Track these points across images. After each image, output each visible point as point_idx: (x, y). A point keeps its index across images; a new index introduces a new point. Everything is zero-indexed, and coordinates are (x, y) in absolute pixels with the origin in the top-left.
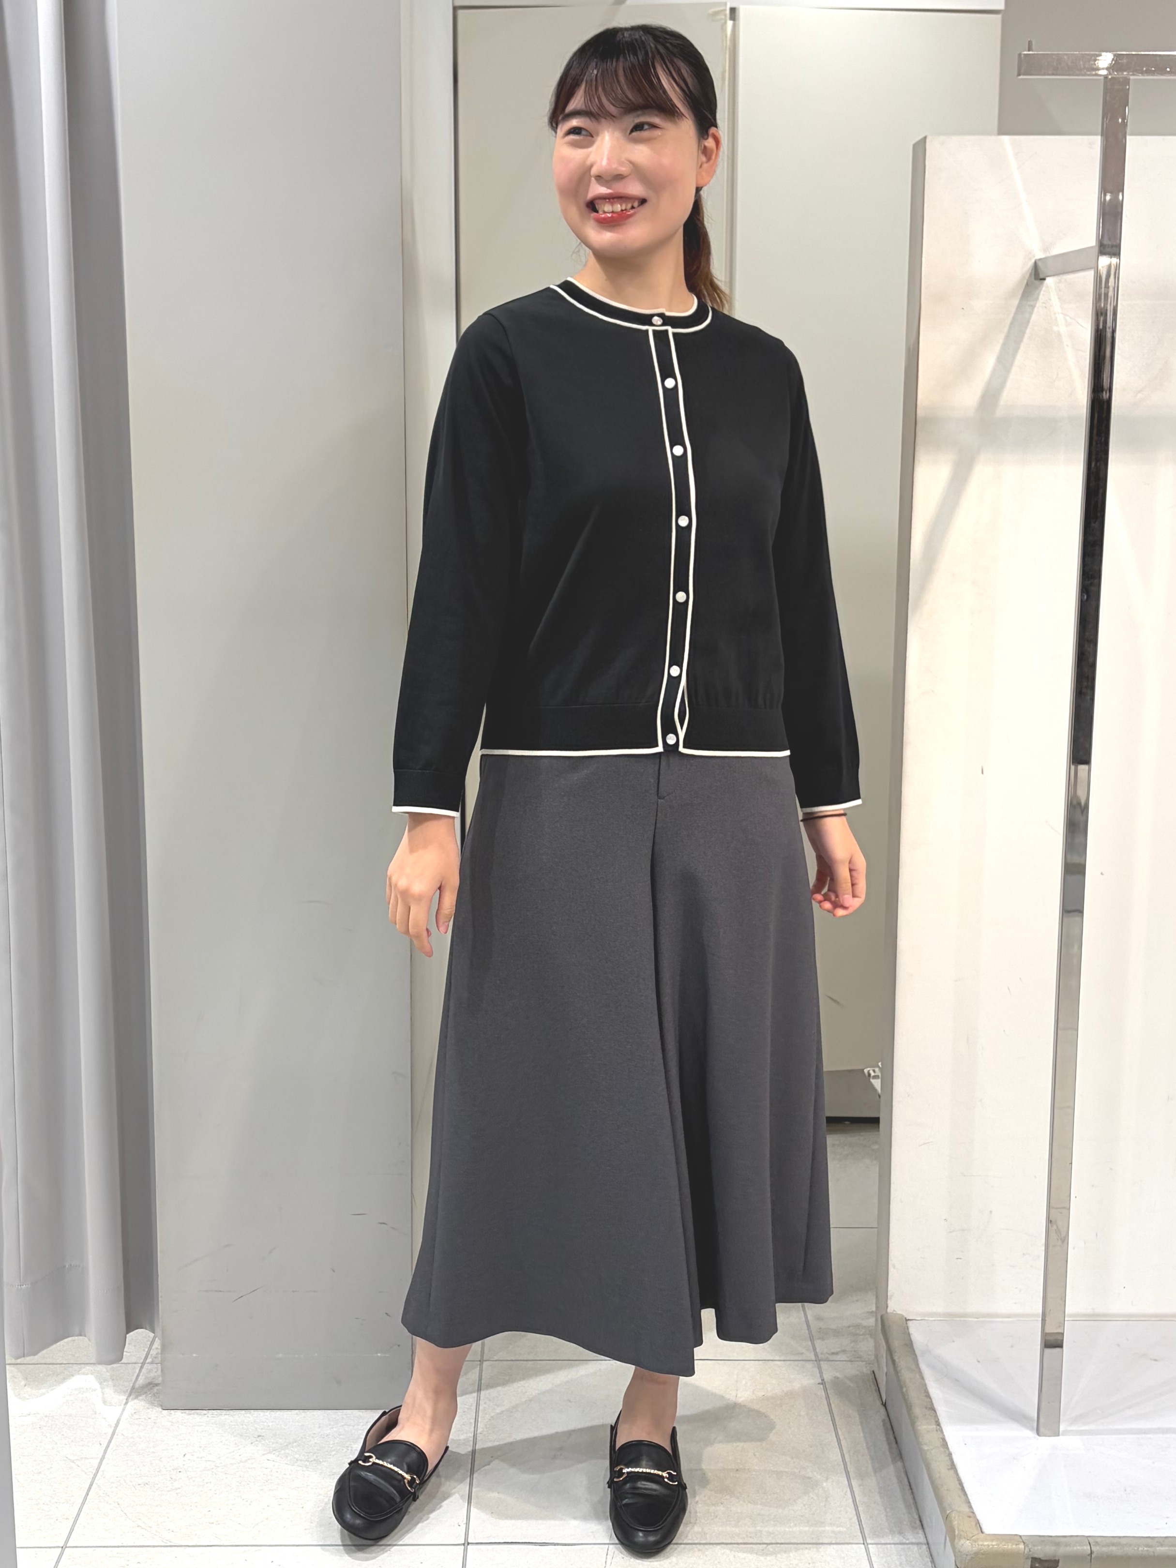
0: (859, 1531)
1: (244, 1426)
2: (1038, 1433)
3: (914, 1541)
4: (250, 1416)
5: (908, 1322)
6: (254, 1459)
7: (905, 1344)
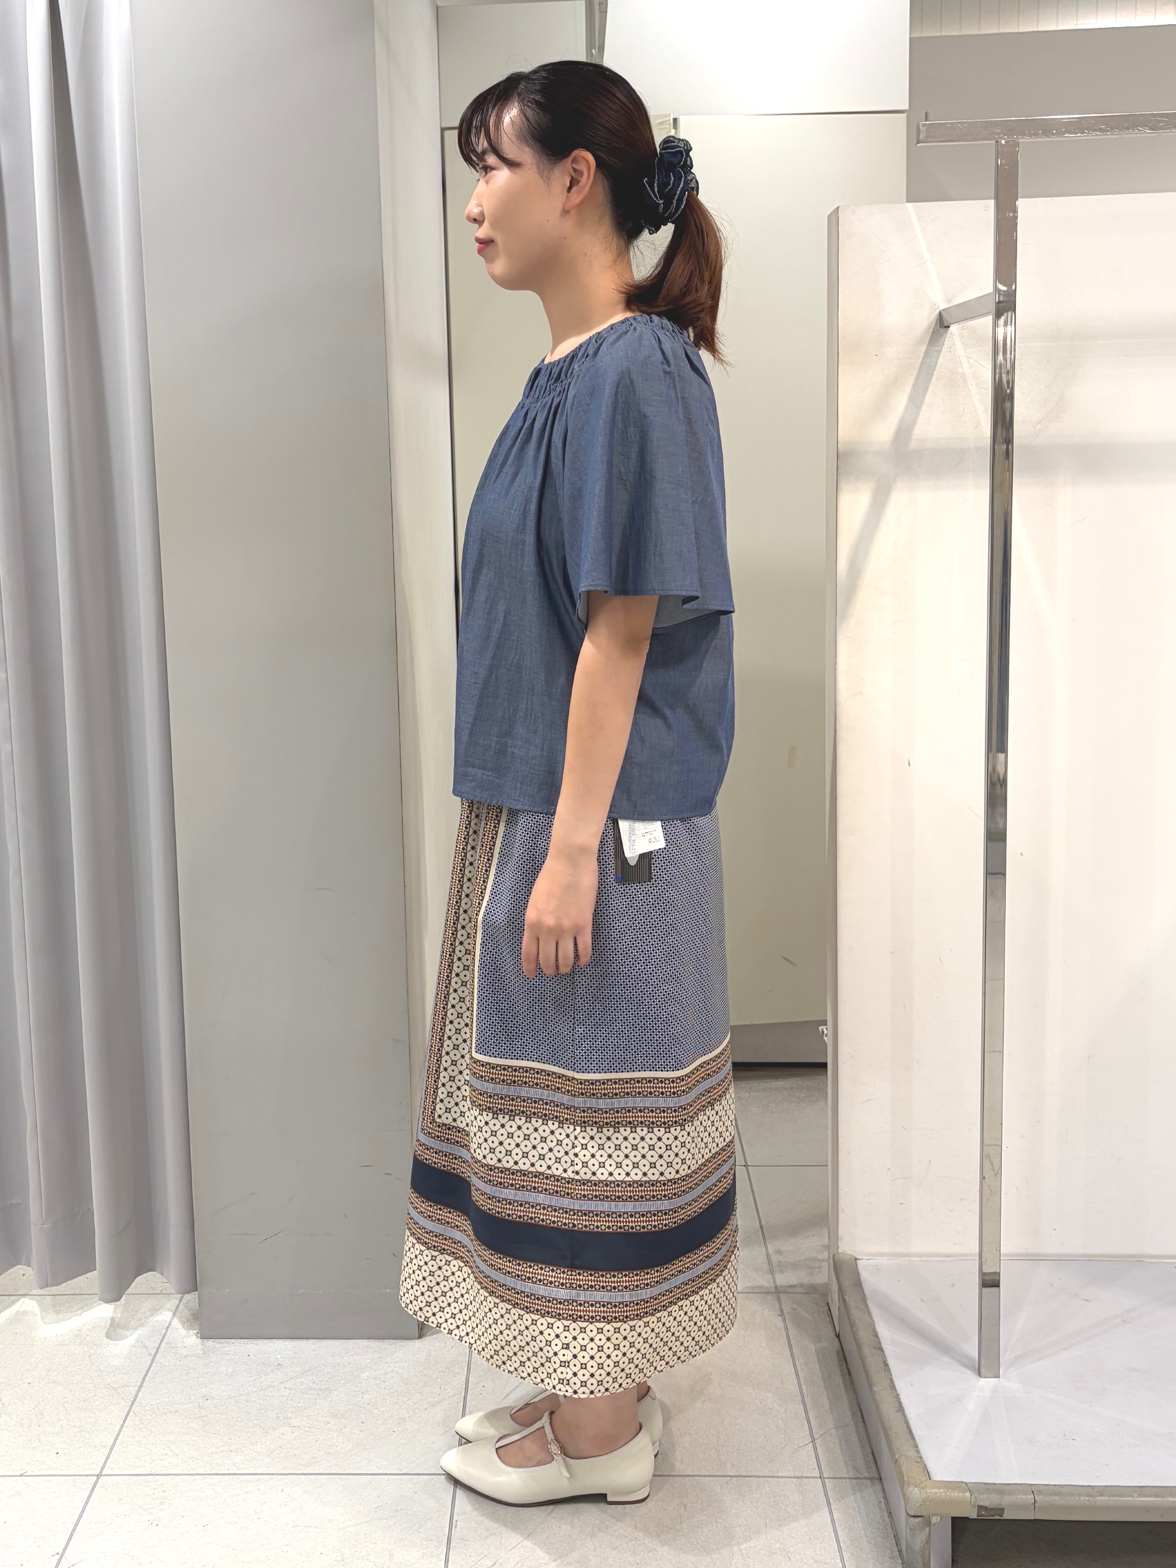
0: (816, 1465)
1: (267, 1355)
2: (980, 1374)
3: (867, 1475)
4: (270, 1344)
5: (857, 1261)
6: (273, 1387)
7: (856, 1284)
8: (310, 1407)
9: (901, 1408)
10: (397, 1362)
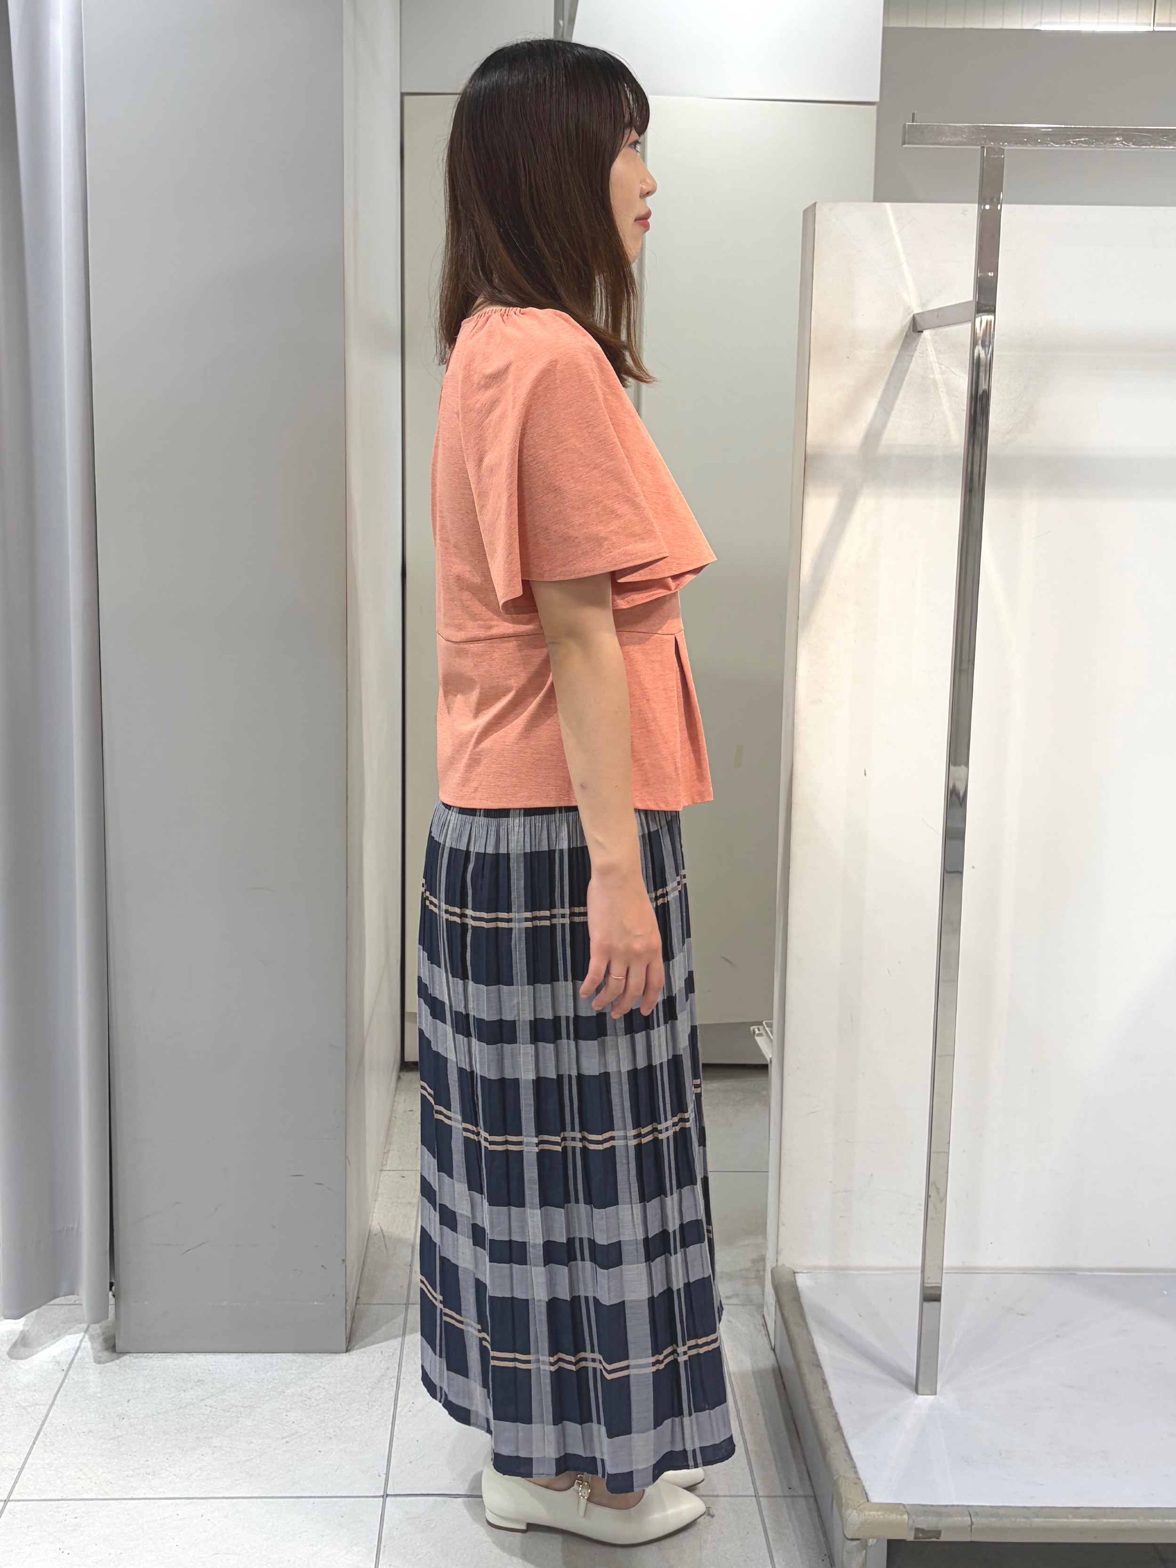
0: (751, 1483)
1: (187, 1371)
2: (917, 1391)
3: (801, 1495)
4: (191, 1358)
5: (796, 1275)
6: (193, 1404)
7: (795, 1297)
8: (232, 1425)
9: (839, 1428)
10: (323, 1377)
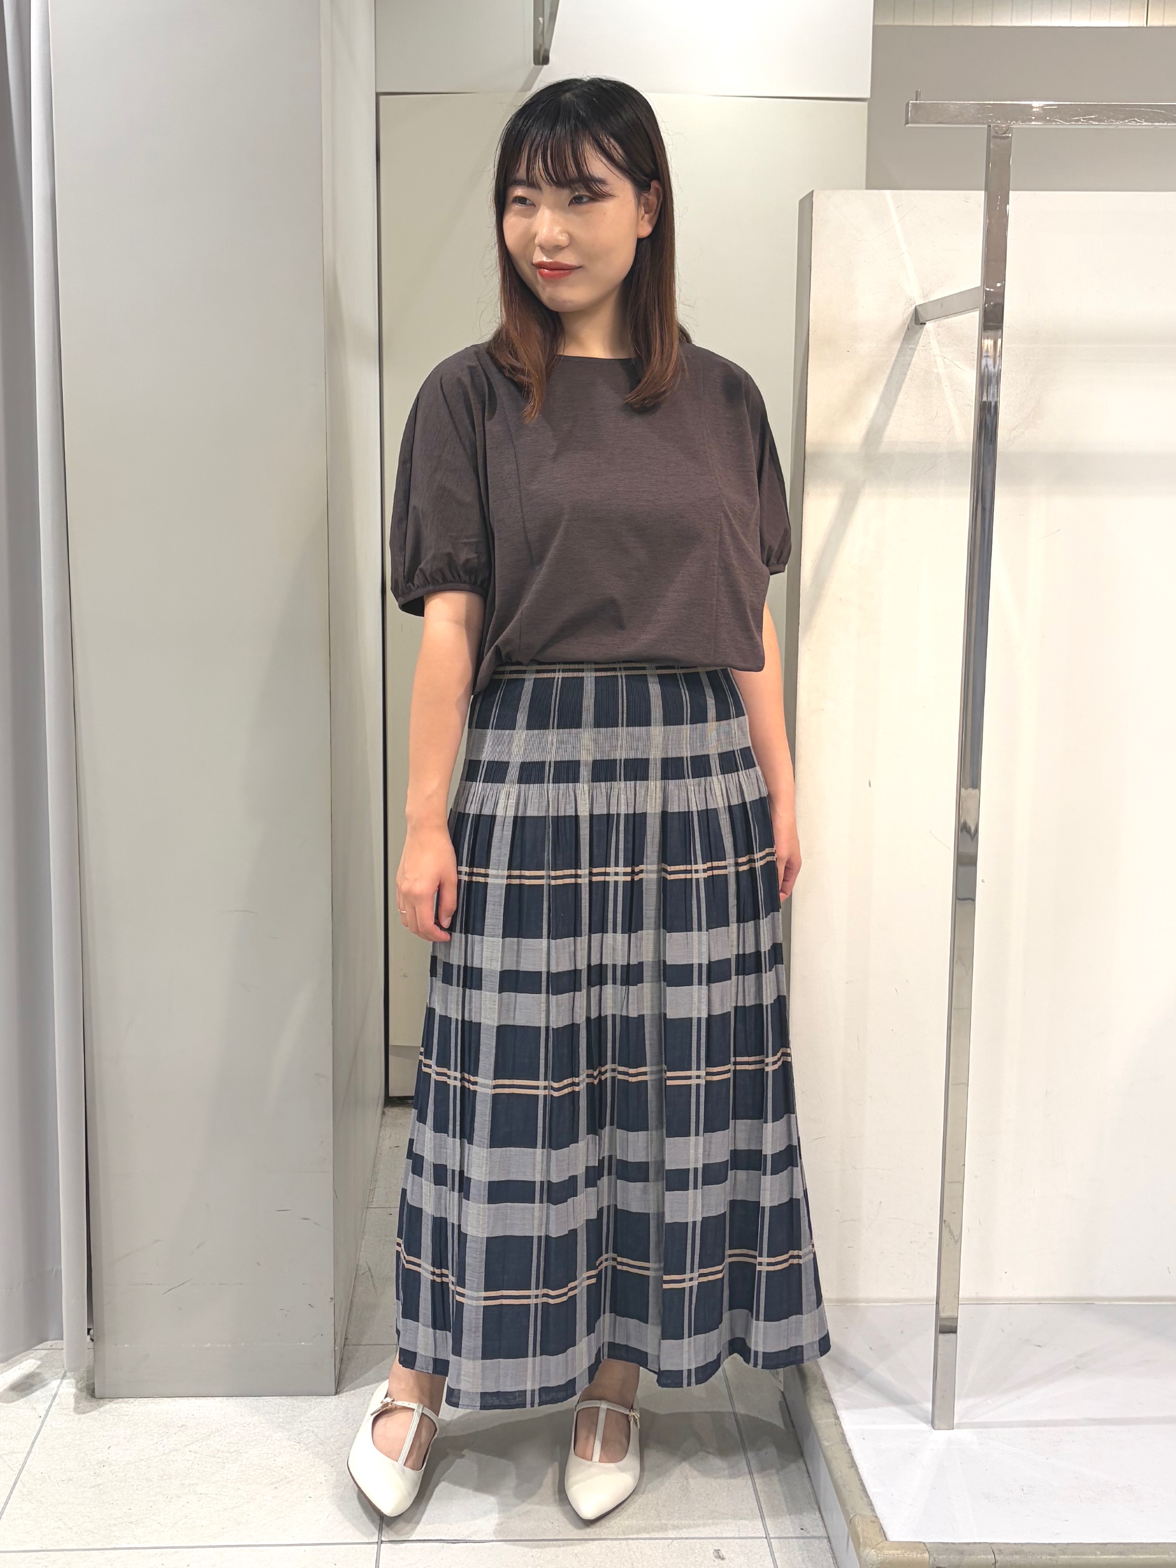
0: (761, 1525)
1: (170, 1415)
2: (933, 1426)
4: (173, 1403)
6: (177, 1450)
8: (218, 1472)
9: (853, 1465)
10: (312, 1420)
